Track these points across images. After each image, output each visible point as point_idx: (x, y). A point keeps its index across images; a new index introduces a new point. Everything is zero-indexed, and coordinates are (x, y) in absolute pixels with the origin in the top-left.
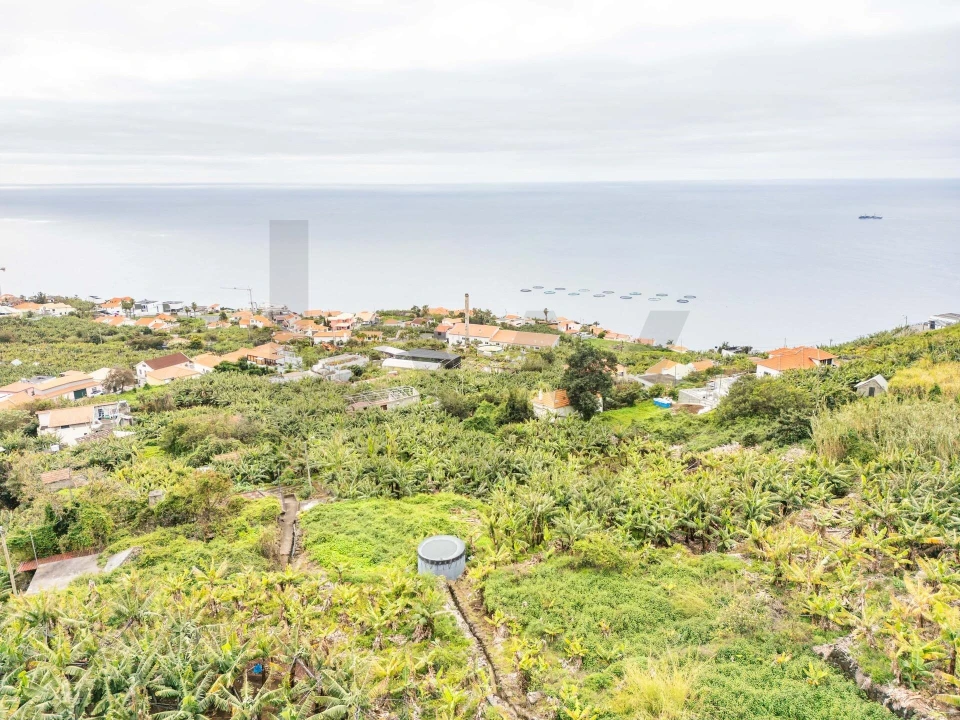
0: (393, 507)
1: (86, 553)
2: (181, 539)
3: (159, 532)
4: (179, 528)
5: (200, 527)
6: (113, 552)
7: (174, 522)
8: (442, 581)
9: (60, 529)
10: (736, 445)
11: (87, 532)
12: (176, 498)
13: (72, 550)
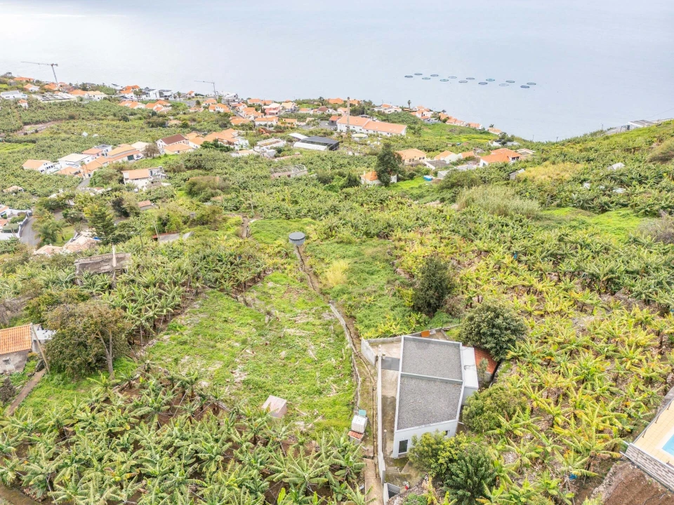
0: (285, 223)
1: (174, 233)
2: (207, 230)
3: (199, 227)
4: (206, 226)
5: (213, 226)
6: (184, 233)
7: (203, 224)
8: (295, 245)
9: (165, 224)
10: (438, 201)
11: (174, 226)
12: (203, 215)
13: (169, 232)
